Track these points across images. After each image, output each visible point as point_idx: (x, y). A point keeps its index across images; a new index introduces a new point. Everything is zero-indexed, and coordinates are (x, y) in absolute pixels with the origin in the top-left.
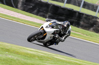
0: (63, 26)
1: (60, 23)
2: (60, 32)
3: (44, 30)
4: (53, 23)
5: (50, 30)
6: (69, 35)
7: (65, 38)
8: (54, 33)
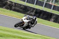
5: (26, 21)
7: (34, 25)
8: (28, 23)
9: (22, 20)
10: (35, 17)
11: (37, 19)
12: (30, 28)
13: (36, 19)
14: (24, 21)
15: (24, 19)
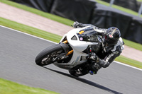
0: (107, 37)
1: (100, 31)
2: (101, 48)
3: (67, 43)
4: (86, 30)
6: (119, 55)
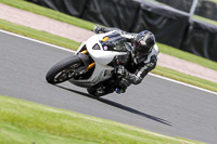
9: (84, 48)
10: (147, 37)
11: (156, 47)
12: (122, 89)
13: (150, 43)
14: (95, 54)
15: (96, 47)
